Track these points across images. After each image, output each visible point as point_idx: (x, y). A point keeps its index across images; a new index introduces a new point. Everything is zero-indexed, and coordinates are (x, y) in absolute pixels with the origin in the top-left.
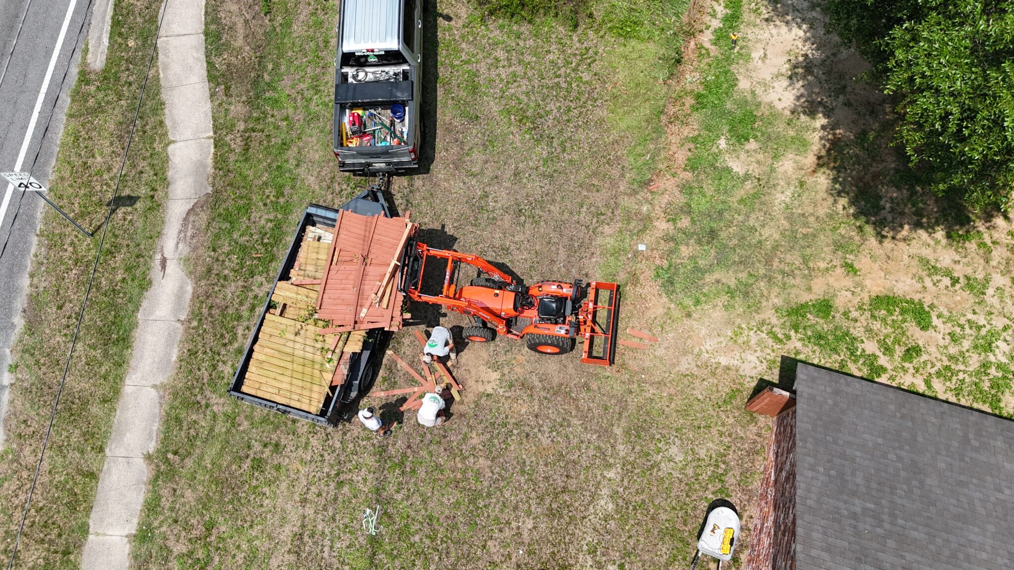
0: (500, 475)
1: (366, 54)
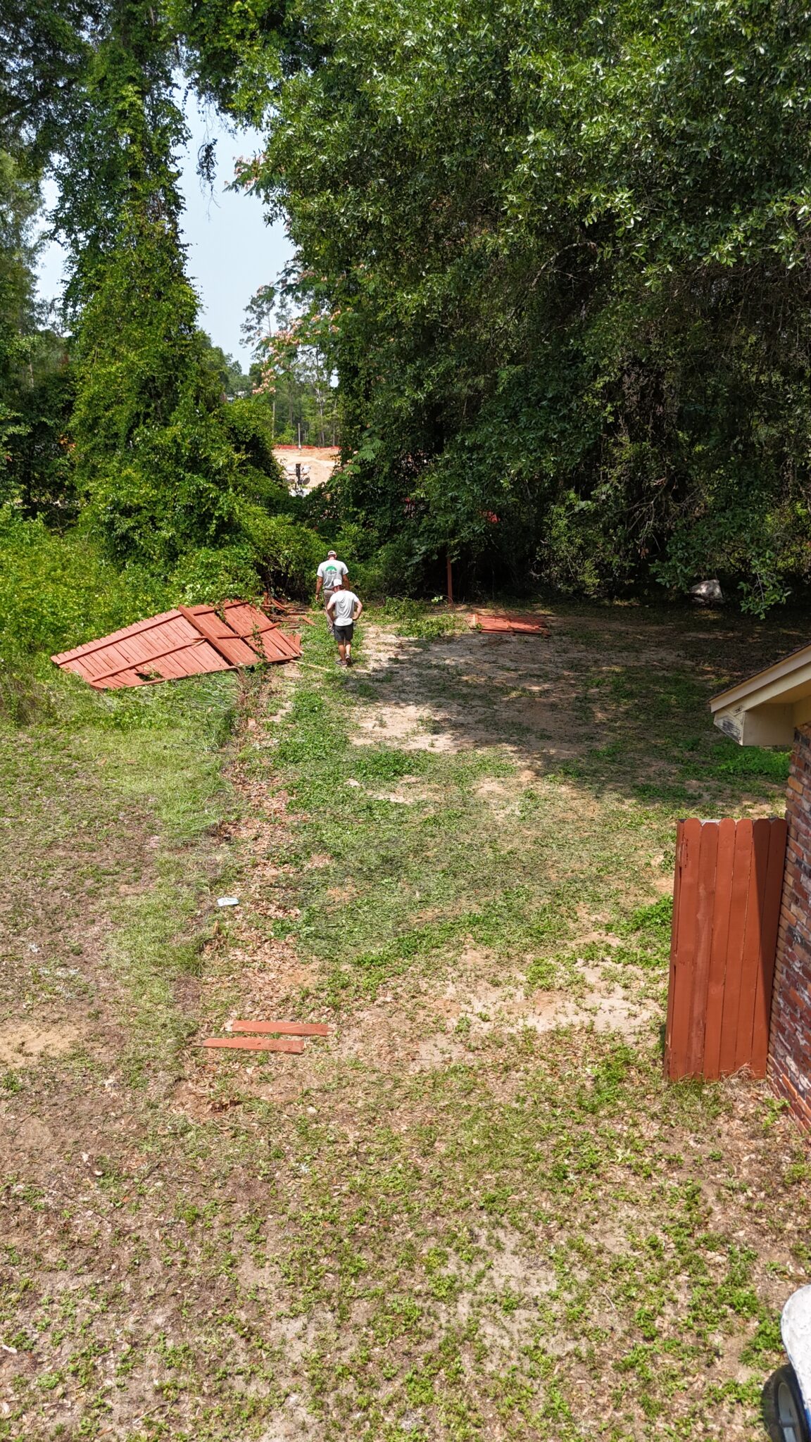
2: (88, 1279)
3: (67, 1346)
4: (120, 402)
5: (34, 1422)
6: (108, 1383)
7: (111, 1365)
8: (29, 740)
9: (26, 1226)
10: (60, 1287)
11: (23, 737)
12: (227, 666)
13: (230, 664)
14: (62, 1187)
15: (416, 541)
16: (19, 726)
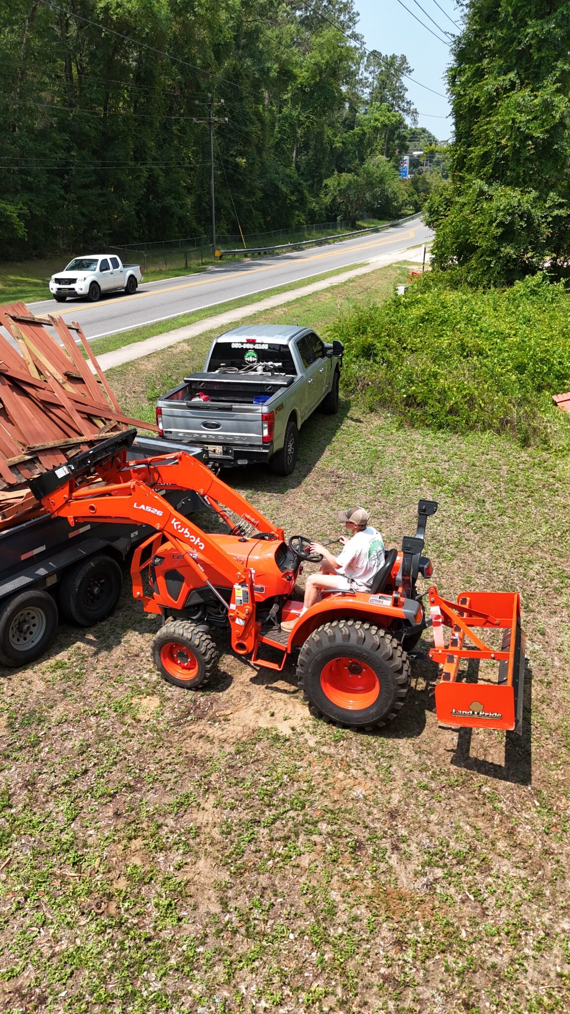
0: (245, 919)
1: (245, 346)
2: (523, 873)
3: (504, 913)
5: (479, 952)
6: (527, 951)
7: (530, 939)
8: (528, 459)
9: (489, 818)
10: (505, 869)
11: (524, 455)
14: (513, 801)
16: (523, 447)
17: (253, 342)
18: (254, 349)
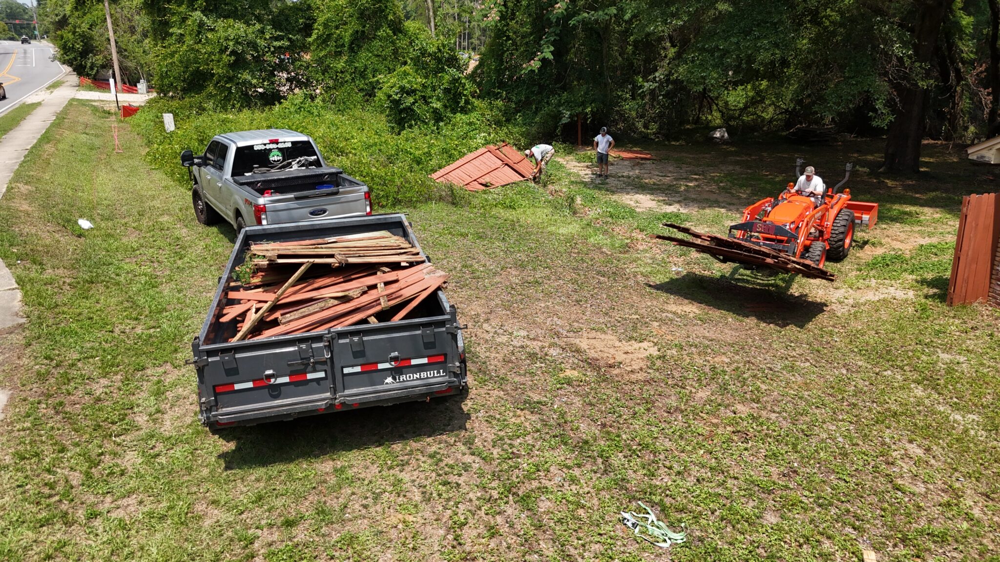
1: (268, 147)
4: (345, 24)
12: (522, 179)
13: (524, 177)
15: (561, 108)
17: (276, 142)
18: (277, 148)
